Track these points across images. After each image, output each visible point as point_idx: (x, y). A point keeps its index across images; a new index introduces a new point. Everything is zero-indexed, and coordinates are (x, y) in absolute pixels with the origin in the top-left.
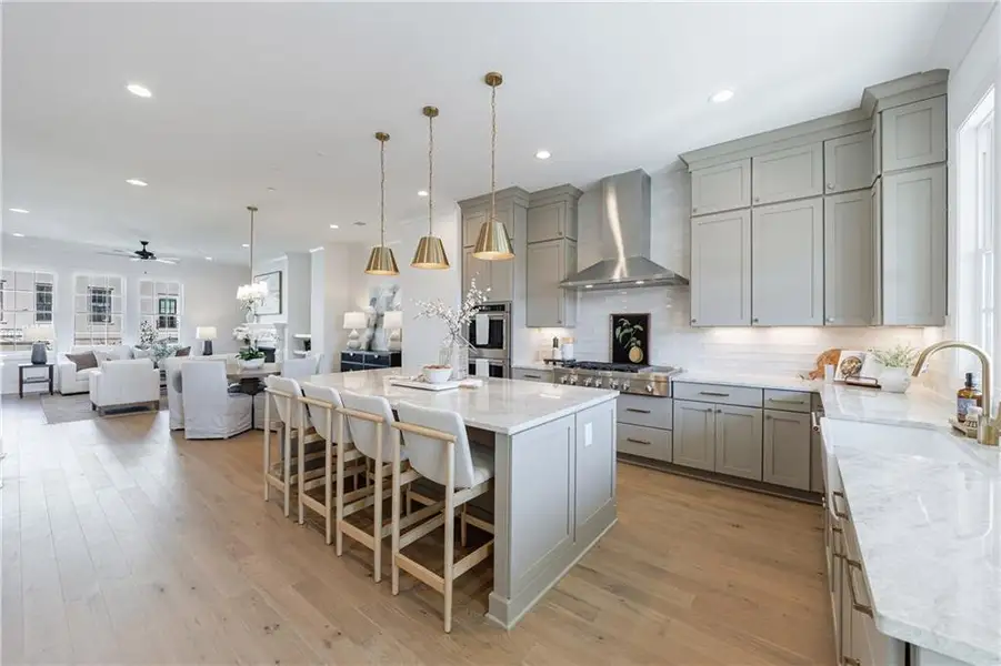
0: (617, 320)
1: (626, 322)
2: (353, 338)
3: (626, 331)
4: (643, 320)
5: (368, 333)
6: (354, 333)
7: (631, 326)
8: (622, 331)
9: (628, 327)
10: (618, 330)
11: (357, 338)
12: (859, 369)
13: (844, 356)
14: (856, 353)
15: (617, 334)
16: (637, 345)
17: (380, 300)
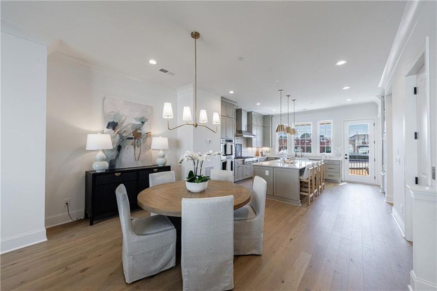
5: (111, 154)
17: (124, 125)
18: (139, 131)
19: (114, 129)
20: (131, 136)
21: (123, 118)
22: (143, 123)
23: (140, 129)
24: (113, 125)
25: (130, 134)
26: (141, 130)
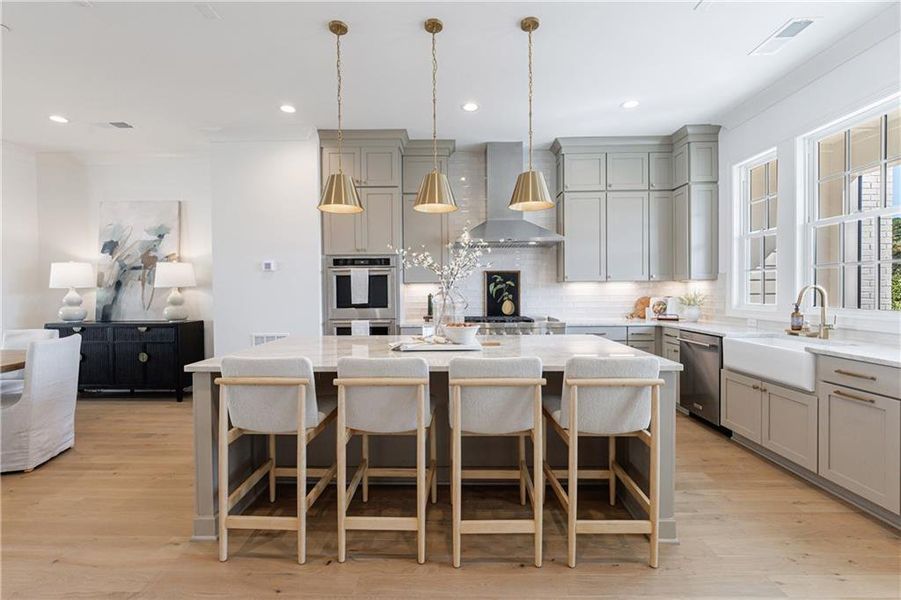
0: (490, 277)
1: (499, 279)
2: (71, 303)
3: (499, 287)
4: (514, 276)
5: (105, 295)
6: (73, 295)
7: (504, 282)
8: (495, 286)
9: (500, 282)
10: (492, 286)
11: (79, 303)
12: (665, 309)
13: (653, 301)
14: (661, 299)
15: (491, 289)
16: (509, 299)
17: (128, 245)
18: (152, 254)
19: (111, 254)
20: (139, 263)
21: (127, 233)
22: (161, 236)
23: (154, 249)
24: (110, 247)
25: (136, 261)
26: (156, 251)
